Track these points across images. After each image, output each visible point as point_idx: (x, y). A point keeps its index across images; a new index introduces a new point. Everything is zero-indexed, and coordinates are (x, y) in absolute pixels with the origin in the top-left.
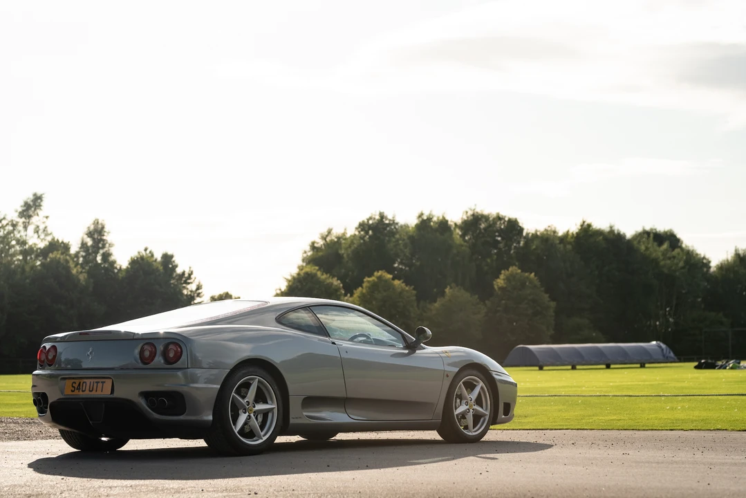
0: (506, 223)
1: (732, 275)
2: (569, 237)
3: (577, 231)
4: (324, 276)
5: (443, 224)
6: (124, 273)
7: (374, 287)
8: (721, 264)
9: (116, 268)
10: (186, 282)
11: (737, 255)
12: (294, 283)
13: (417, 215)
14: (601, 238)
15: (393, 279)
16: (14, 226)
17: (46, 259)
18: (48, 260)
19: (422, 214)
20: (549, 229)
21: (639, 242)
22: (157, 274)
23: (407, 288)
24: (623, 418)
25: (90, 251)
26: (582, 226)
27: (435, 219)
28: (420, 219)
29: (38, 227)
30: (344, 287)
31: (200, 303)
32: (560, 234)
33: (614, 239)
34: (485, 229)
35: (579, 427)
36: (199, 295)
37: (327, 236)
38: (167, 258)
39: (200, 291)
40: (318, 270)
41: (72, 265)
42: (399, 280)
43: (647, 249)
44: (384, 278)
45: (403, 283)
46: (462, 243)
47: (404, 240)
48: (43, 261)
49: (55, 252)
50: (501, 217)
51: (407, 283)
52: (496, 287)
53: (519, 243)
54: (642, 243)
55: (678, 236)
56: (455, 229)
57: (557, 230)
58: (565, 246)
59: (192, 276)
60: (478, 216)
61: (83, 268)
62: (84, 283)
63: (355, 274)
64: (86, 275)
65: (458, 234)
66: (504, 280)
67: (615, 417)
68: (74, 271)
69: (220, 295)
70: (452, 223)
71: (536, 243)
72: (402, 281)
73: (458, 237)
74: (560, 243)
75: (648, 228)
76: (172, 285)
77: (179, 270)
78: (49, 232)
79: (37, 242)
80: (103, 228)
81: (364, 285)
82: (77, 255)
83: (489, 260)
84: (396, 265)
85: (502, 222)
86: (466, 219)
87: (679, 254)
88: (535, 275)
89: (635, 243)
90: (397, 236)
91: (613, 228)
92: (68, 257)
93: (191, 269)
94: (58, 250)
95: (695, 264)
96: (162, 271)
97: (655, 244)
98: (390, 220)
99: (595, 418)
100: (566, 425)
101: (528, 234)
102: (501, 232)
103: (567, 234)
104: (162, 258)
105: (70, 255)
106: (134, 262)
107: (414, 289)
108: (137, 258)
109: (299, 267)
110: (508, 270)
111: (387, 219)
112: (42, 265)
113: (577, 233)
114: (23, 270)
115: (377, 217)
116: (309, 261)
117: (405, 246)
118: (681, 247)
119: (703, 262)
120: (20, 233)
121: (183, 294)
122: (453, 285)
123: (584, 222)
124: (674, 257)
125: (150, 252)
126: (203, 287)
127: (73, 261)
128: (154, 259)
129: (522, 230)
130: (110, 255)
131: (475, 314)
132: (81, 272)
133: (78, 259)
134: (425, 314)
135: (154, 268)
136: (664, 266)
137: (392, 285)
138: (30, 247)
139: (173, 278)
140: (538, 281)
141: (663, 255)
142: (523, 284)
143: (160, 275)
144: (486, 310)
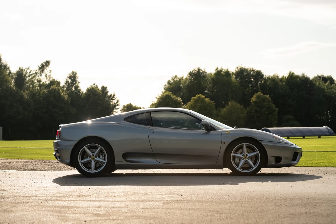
0: (255, 73)
2: (284, 79)
3: (288, 76)
4: (174, 96)
5: (227, 73)
6: (84, 95)
7: (196, 101)
9: (81, 93)
10: (112, 99)
12: (161, 99)
13: (215, 69)
14: (298, 79)
16: (36, 73)
17: (50, 89)
18: (51, 89)
19: (217, 69)
20: (275, 75)
21: (316, 81)
23: (211, 102)
24: (325, 161)
25: (70, 85)
26: (290, 73)
27: (223, 71)
28: (217, 71)
29: (46, 74)
30: (183, 101)
31: (118, 108)
32: (280, 77)
33: (304, 80)
34: (246, 75)
35: (306, 166)
37: (175, 78)
38: (104, 89)
39: (117, 103)
40: (171, 94)
41: (61, 91)
42: (208, 98)
43: (319, 84)
44: (201, 98)
45: (209, 99)
46: (236, 81)
47: (209, 80)
48: (48, 89)
49: (54, 86)
50: (253, 69)
51: (211, 99)
52: (252, 101)
53: (261, 81)
55: (334, 78)
56: (232, 75)
57: (279, 76)
58: (282, 83)
59: (115, 97)
60: (243, 70)
61: (66, 92)
62: (67, 99)
63: (187, 95)
64: (67, 96)
65: (234, 77)
66: (256, 98)
67: (321, 161)
68: (62, 94)
69: (127, 105)
70: (231, 73)
71: (269, 81)
72: (209, 98)
73: (234, 78)
74: (280, 81)
75: (320, 75)
76: (106, 101)
77: (109, 94)
78: (51, 77)
79: (45, 80)
80: (76, 73)
81: (191, 101)
82: (63, 87)
83: (248, 89)
84: (206, 91)
85: (254, 72)
86: (237, 70)
87: (334, 87)
88: (269, 96)
89: (314, 82)
90: (206, 78)
91: (304, 75)
92: (59, 88)
93: (115, 93)
94: (54, 85)
96: (101, 94)
97: (323, 82)
98: (203, 71)
99: (312, 161)
100: (300, 165)
101: (265, 77)
102: (253, 76)
104: (101, 88)
106: (89, 90)
107: (214, 102)
108: (90, 88)
109: (162, 92)
110: (257, 94)
111: (201, 70)
112: (49, 92)
113: (288, 77)
114: (40, 94)
115: (197, 70)
116: (167, 89)
117: (210, 83)
118: (335, 84)
120: (39, 77)
121: (111, 104)
122: (232, 100)
123: (290, 72)
124: (332, 88)
126: (120, 101)
127: (62, 90)
128: (98, 89)
129: (263, 75)
130: (78, 87)
131: (242, 113)
132: (65, 95)
133: (64, 89)
134: (219, 113)
135: (98, 92)
136: (327, 92)
137: (205, 100)
138: (43, 83)
139: (106, 97)
140: (270, 98)
141: (327, 87)
142: (264, 100)
143: (100, 96)
144: (247, 112)
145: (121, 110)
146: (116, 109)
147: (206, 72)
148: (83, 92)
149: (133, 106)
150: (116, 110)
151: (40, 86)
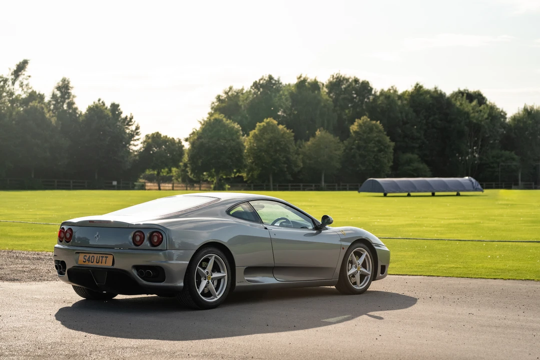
0: (360, 84)
1: (522, 125)
2: (406, 95)
3: (413, 91)
4: (228, 121)
5: (315, 85)
6: (84, 118)
7: (264, 130)
8: (515, 116)
9: (77, 113)
10: (128, 124)
11: (525, 110)
12: (206, 126)
13: (297, 77)
14: (428, 96)
15: (278, 124)
16: (5, 81)
17: (27, 107)
18: (29, 107)
20: (392, 88)
21: (456, 99)
22: (107, 118)
23: (288, 131)
25: (59, 101)
26: (416, 87)
27: (309, 80)
28: (299, 80)
29: (22, 83)
30: (242, 130)
31: (138, 139)
32: (400, 92)
33: (437, 97)
34: (344, 88)
36: (137, 134)
37: (229, 91)
38: (115, 107)
39: (138, 131)
40: (224, 117)
41: (46, 110)
42: (283, 125)
43: (461, 104)
44: (271, 123)
46: (328, 98)
47: (286, 95)
48: (25, 107)
49: (34, 101)
50: (357, 80)
51: (288, 127)
52: (351, 131)
53: (369, 99)
54: (457, 100)
55: (484, 95)
56: (323, 87)
57: (397, 89)
58: (402, 102)
59: (133, 120)
60: (341, 79)
61: (54, 113)
62: (54, 124)
64: (56, 118)
65: (325, 91)
66: (357, 126)
68: (48, 116)
69: (153, 134)
70: (321, 84)
71: (381, 98)
72: (284, 126)
73: (325, 93)
74: (399, 99)
75: (462, 89)
76: (118, 127)
77: (123, 116)
78: (30, 87)
79: (19, 92)
80: (69, 83)
81: (256, 128)
82: (49, 103)
83: (347, 111)
84: (280, 113)
85: (357, 83)
87: (484, 108)
88: (380, 123)
89: (453, 100)
90: (281, 92)
91: (437, 89)
92: (43, 105)
93: (132, 115)
94: (36, 100)
95: (495, 115)
96: (111, 116)
97: (468, 101)
98: (276, 81)
101: (375, 93)
102: (354, 89)
103: (404, 94)
104: (111, 106)
105: (44, 104)
106: (90, 109)
107: (293, 132)
108: (93, 106)
109: (209, 114)
110: (360, 119)
111: (274, 80)
112: (25, 111)
113: (411, 93)
114: (11, 115)
115: (267, 79)
116: (216, 109)
117: (287, 100)
118: (485, 103)
119: (501, 115)
120: (9, 86)
121: (126, 133)
122: (322, 128)
123: (417, 84)
124: (481, 111)
125: (102, 102)
126: (140, 128)
127: (47, 108)
129: (372, 89)
130: (73, 103)
131: (336, 150)
132: (53, 116)
133: (50, 107)
134: (300, 150)
135: (106, 114)
136: (473, 117)
137: (278, 129)
138: (16, 97)
139: (119, 121)
140: (382, 127)
141: (473, 109)
142: (371, 129)
143: (109, 119)
144: (344, 148)
145: (142, 143)
146: (135, 140)
147: (280, 82)
148: (81, 113)
149: (162, 136)
150: (135, 143)
151: (12, 102)
